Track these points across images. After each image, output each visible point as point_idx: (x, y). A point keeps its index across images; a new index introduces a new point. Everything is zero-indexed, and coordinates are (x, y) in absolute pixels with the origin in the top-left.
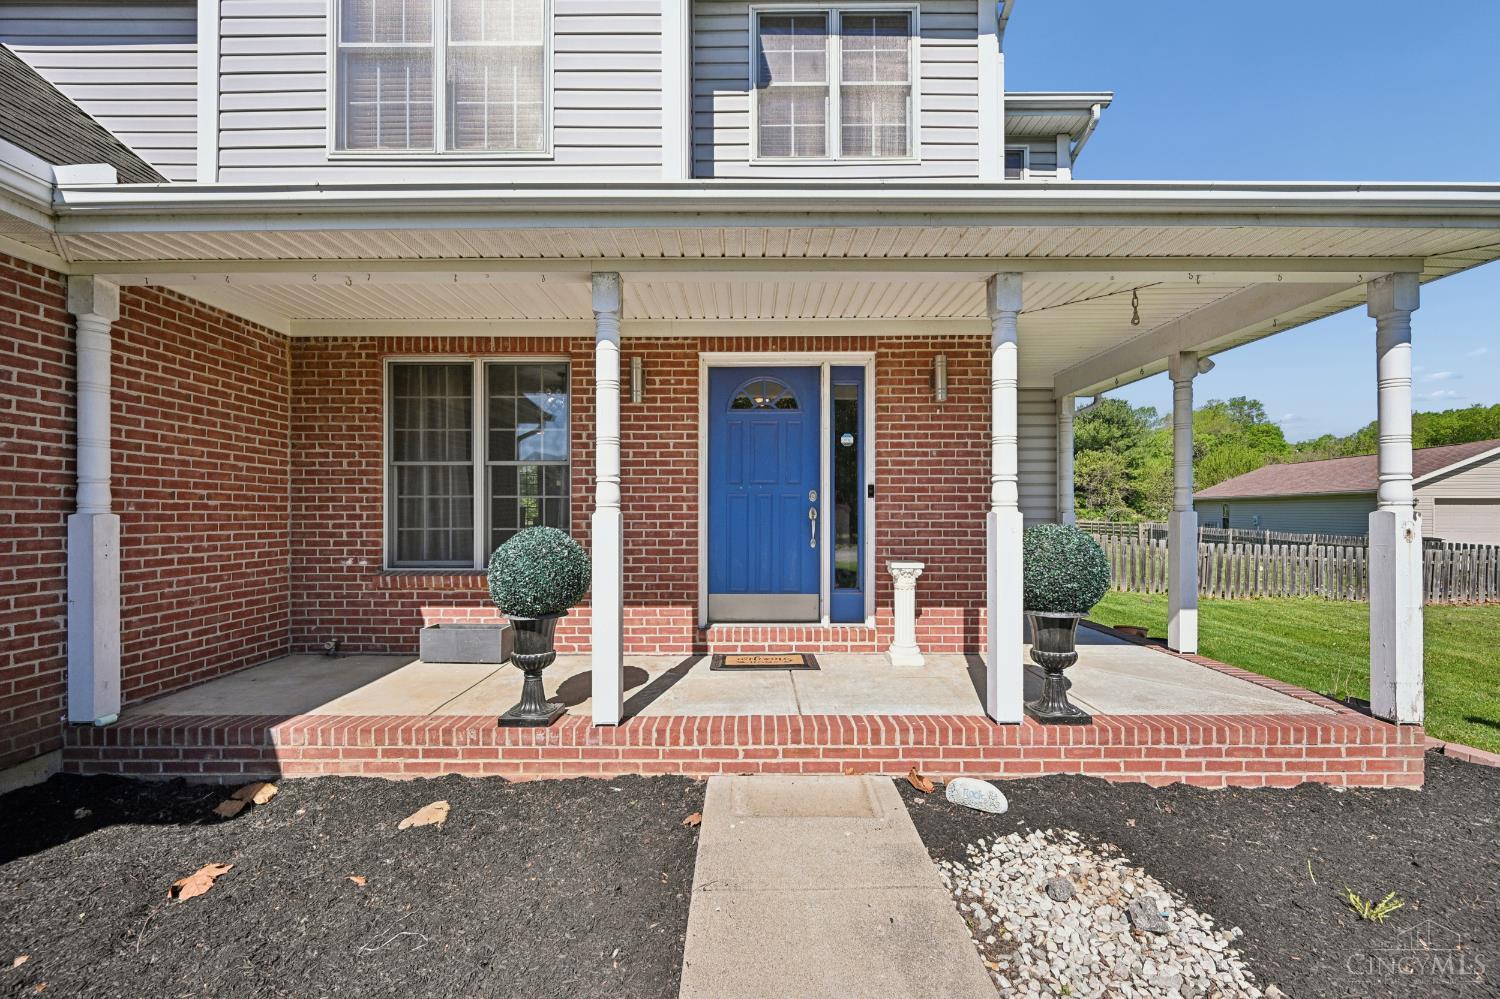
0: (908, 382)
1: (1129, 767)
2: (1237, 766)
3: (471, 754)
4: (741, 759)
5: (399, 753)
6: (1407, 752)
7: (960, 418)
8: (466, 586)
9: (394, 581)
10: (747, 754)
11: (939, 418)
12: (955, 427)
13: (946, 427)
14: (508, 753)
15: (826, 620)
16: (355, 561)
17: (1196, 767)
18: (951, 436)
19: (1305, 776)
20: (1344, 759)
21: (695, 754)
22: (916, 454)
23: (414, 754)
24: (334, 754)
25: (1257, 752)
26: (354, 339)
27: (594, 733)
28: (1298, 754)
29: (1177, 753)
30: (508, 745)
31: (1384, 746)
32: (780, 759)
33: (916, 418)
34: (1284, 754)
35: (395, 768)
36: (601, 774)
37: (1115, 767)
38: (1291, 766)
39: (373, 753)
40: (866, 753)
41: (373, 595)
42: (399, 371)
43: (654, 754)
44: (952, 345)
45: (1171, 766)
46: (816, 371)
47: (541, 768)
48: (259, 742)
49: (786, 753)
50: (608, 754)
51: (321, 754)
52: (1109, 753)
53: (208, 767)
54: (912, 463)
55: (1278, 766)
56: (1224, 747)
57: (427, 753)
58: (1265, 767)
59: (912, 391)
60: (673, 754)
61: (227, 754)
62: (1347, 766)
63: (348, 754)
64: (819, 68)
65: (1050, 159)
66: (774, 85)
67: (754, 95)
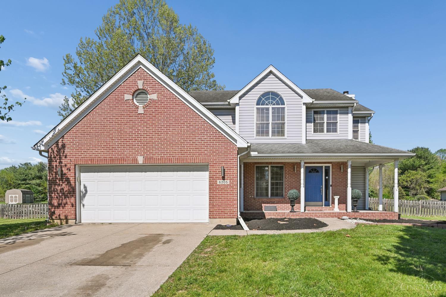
0: (337, 169)
1: (363, 217)
2: (376, 217)
3: (287, 215)
4: (318, 216)
5: (279, 215)
6: (396, 215)
7: (345, 174)
8: (269, 200)
9: (258, 199)
10: (319, 215)
11: (342, 174)
12: (344, 176)
13: (343, 176)
14: (291, 215)
15: (324, 206)
16: (251, 196)
17: (371, 217)
18: (344, 177)
19: (384, 218)
20: (389, 216)
21: (313, 215)
22: (338, 180)
23: (281, 215)
24: (271, 215)
25: (378, 215)
26: (251, 162)
27: (301, 213)
28: (383, 215)
29: (369, 215)
30: (291, 214)
31: (393, 215)
32: (323, 216)
33: (338, 174)
34: (382, 215)
35: (278, 217)
36: (302, 218)
37: (362, 217)
38: (382, 217)
39: (276, 215)
40: (333, 215)
41: (254, 202)
42: (257, 167)
43: (308, 215)
44: (344, 163)
45: (368, 217)
46: (322, 167)
47: (295, 217)
48: (263, 214)
49: (324, 215)
50: (303, 215)
51: (270, 215)
52: (361, 215)
53: (257, 217)
54: (337, 181)
55: (381, 217)
56: (375, 215)
57: (282, 215)
58: (379, 217)
59: (337, 170)
60: (310, 215)
61: (259, 215)
62: (389, 217)
63: (273, 215)
64: (323, 119)
65: (364, 121)
66: (316, 122)
67: (313, 124)
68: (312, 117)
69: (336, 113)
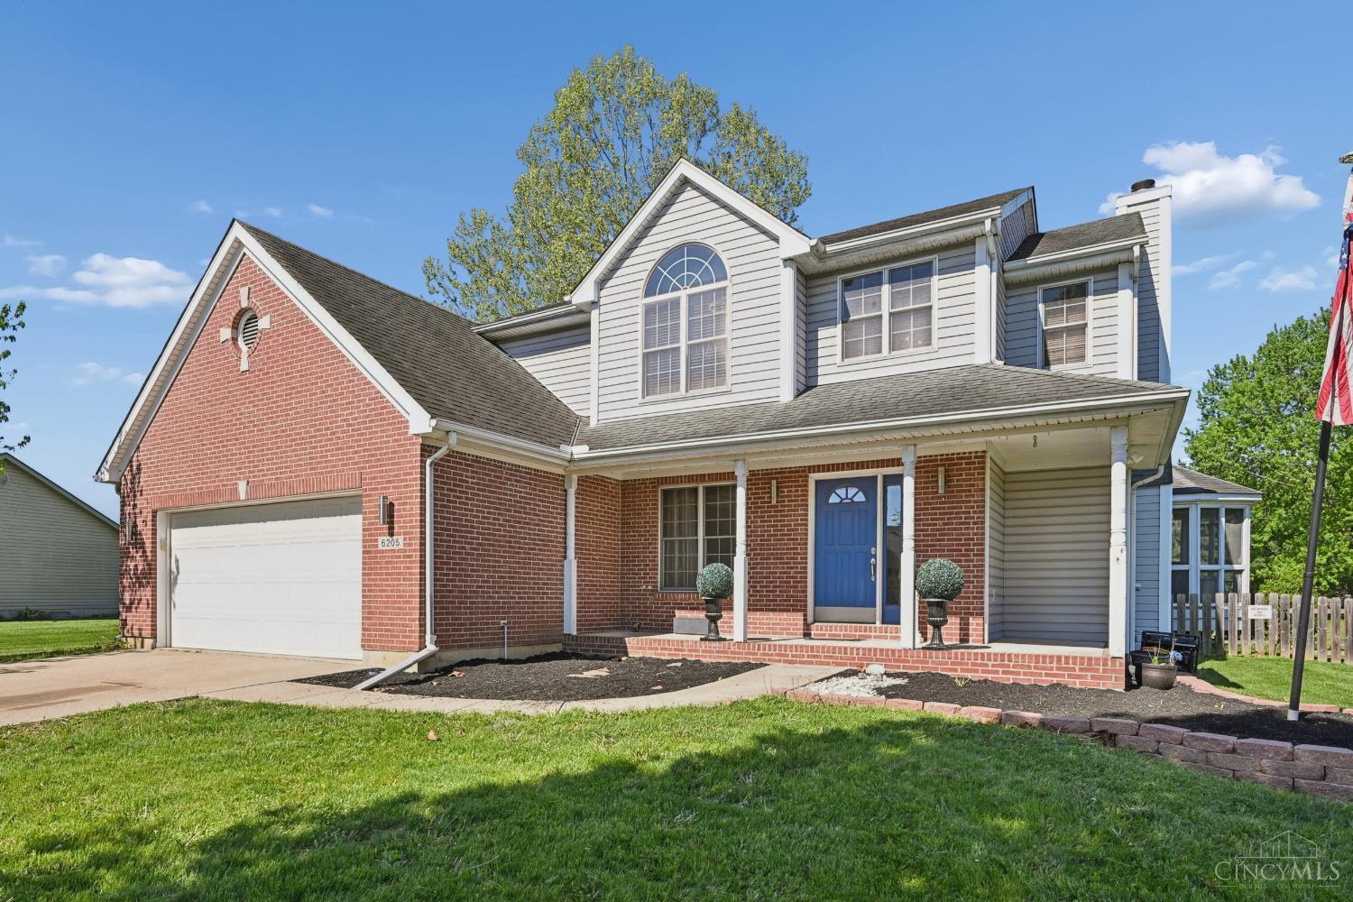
0: (925, 483)
1: (962, 670)
2: (1018, 674)
3: (690, 650)
4: (790, 658)
5: (666, 649)
6: (1114, 671)
7: (957, 502)
8: (694, 598)
9: (663, 596)
10: (793, 656)
11: (945, 503)
12: (954, 508)
13: (949, 508)
14: (704, 651)
15: (878, 624)
16: (647, 586)
17: (997, 672)
18: (952, 513)
19: (1055, 680)
20: (1077, 673)
21: (772, 655)
22: (930, 525)
23: (671, 650)
24: (645, 649)
25: (1029, 667)
26: (647, 479)
27: (734, 645)
28: (1052, 669)
29: (987, 665)
30: (703, 648)
31: (1101, 668)
32: (806, 659)
33: (930, 504)
34: (1043, 668)
35: (664, 655)
36: (736, 661)
37: (956, 670)
38: (1047, 675)
39: (657, 649)
40: (842, 658)
41: (654, 603)
42: (665, 492)
43: (756, 654)
44: (953, 459)
45: (984, 672)
46: (875, 478)
47: (715, 657)
48: (621, 643)
49: (808, 656)
50: (739, 653)
51: (640, 648)
52: (952, 664)
53: (605, 651)
54: (927, 530)
55: (1040, 675)
56: (1012, 664)
57: (675, 650)
58: (1033, 674)
59: (928, 488)
60: (764, 654)
61: (611, 647)
62: (1079, 677)
63: (649, 649)
64: (877, 304)
65: (1113, 284)
66: (852, 318)
67: (840, 326)
68: (839, 304)
69: (925, 271)
